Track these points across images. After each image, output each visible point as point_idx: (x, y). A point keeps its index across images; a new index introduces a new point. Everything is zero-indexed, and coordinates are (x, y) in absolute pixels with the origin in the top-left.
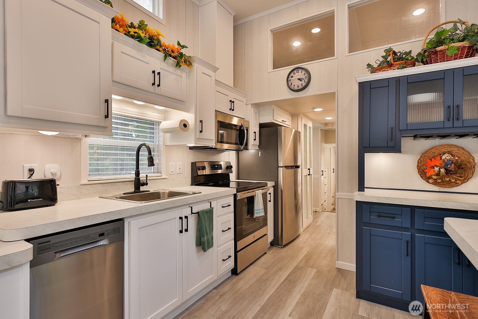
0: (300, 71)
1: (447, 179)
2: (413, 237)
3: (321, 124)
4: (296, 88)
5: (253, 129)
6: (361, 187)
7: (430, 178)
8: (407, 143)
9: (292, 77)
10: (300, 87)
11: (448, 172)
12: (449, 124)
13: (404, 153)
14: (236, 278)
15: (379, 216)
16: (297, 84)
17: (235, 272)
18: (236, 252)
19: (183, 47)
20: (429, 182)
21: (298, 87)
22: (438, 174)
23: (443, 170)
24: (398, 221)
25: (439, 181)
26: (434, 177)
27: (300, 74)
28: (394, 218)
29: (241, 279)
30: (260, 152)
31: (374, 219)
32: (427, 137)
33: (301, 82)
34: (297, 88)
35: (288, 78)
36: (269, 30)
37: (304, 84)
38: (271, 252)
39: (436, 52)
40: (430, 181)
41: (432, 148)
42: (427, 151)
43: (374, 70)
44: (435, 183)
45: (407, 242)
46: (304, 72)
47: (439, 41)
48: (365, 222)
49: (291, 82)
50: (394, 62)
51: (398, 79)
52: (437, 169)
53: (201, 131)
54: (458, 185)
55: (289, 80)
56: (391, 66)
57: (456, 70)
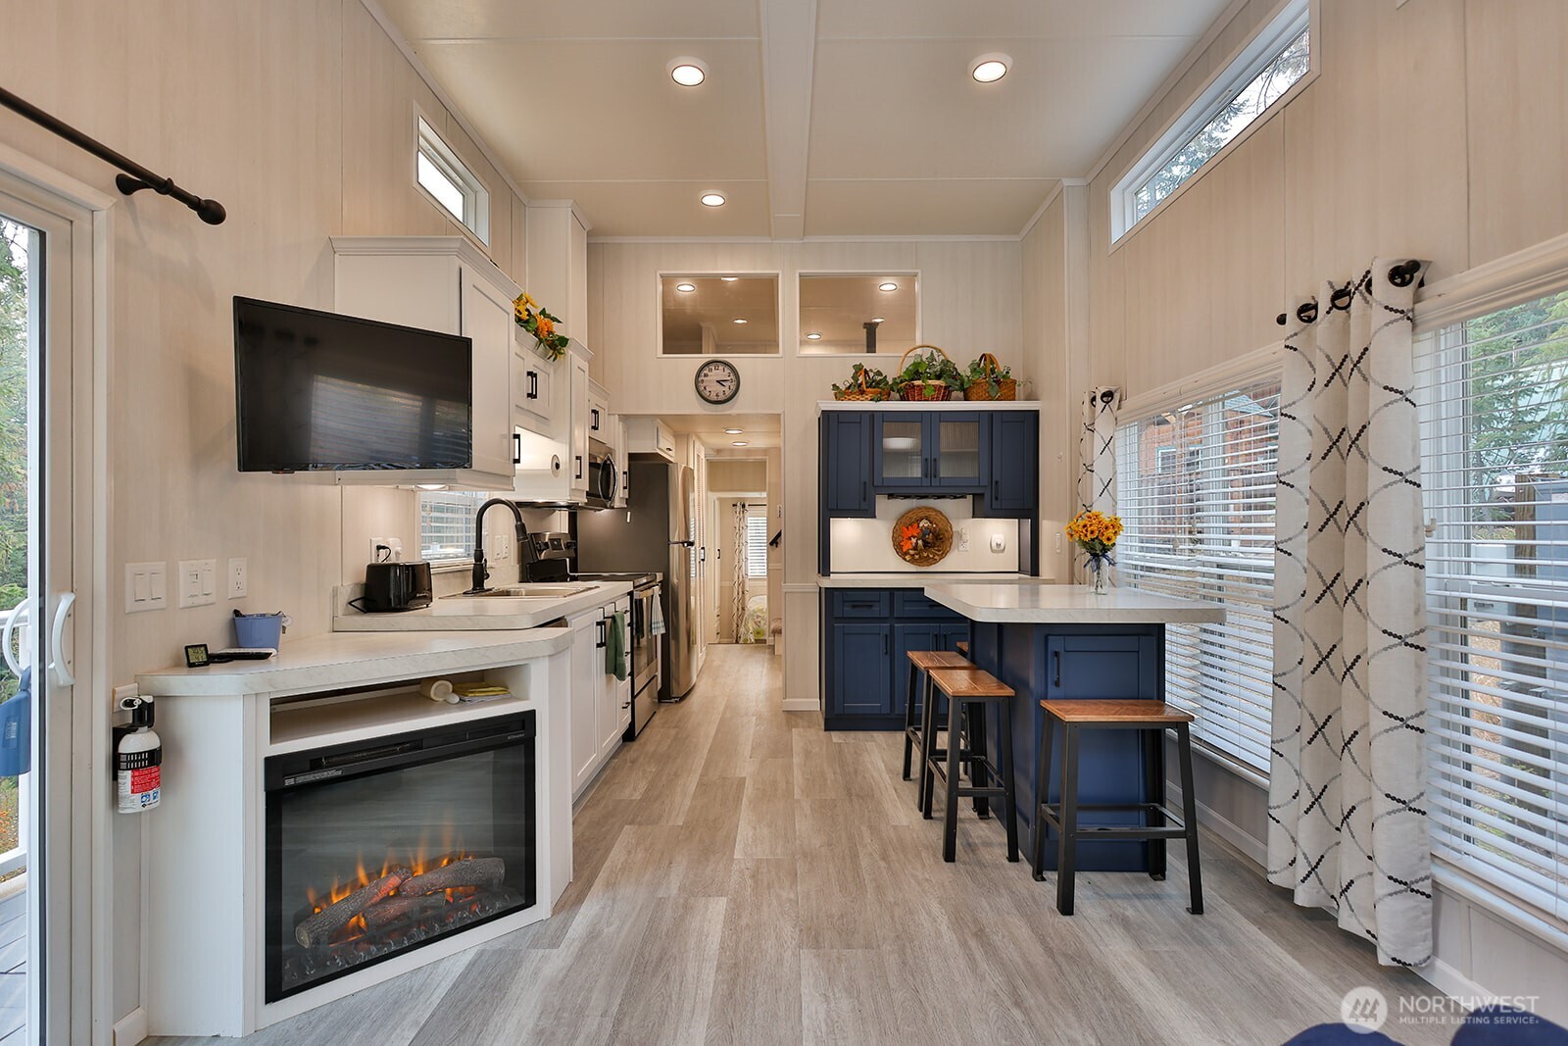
0: (721, 368)
1: (925, 555)
2: (892, 628)
3: (713, 449)
4: (713, 397)
5: (621, 466)
6: (824, 568)
7: (907, 553)
8: (882, 503)
9: (706, 375)
10: (722, 397)
11: (926, 544)
12: (926, 482)
13: (880, 519)
14: (635, 745)
15: (854, 607)
16: (714, 390)
17: (629, 736)
18: (633, 697)
19: (554, 319)
20: (905, 559)
21: (717, 395)
22: (915, 548)
23: (920, 542)
24: (875, 611)
25: (917, 557)
26: (912, 552)
27: (721, 373)
28: (871, 606)
29: (645, 743)
30: (629, 513)
31: (849, 611)
32: (906, 497)
33: (723, 389)
34: (715, 398)
35: (698, 375)
36: (658, 276)
37: (728, 393)
39: (913, 386)
40: (907, 557)
41: (909, 512)
42: (903, 516)
43: (840, 394)
44: (913, 561)
45: (886, 636)
46: (727, 371)
47: (915, 372)
48: (837, 618)
49: (704, 384)
50: (867, 387)
51: (872, 414)
52: (914, 540)
53: (579, 477)
54: (935, 561)
55: (700, 379)
56: (862, 392)
57: (933, 414)
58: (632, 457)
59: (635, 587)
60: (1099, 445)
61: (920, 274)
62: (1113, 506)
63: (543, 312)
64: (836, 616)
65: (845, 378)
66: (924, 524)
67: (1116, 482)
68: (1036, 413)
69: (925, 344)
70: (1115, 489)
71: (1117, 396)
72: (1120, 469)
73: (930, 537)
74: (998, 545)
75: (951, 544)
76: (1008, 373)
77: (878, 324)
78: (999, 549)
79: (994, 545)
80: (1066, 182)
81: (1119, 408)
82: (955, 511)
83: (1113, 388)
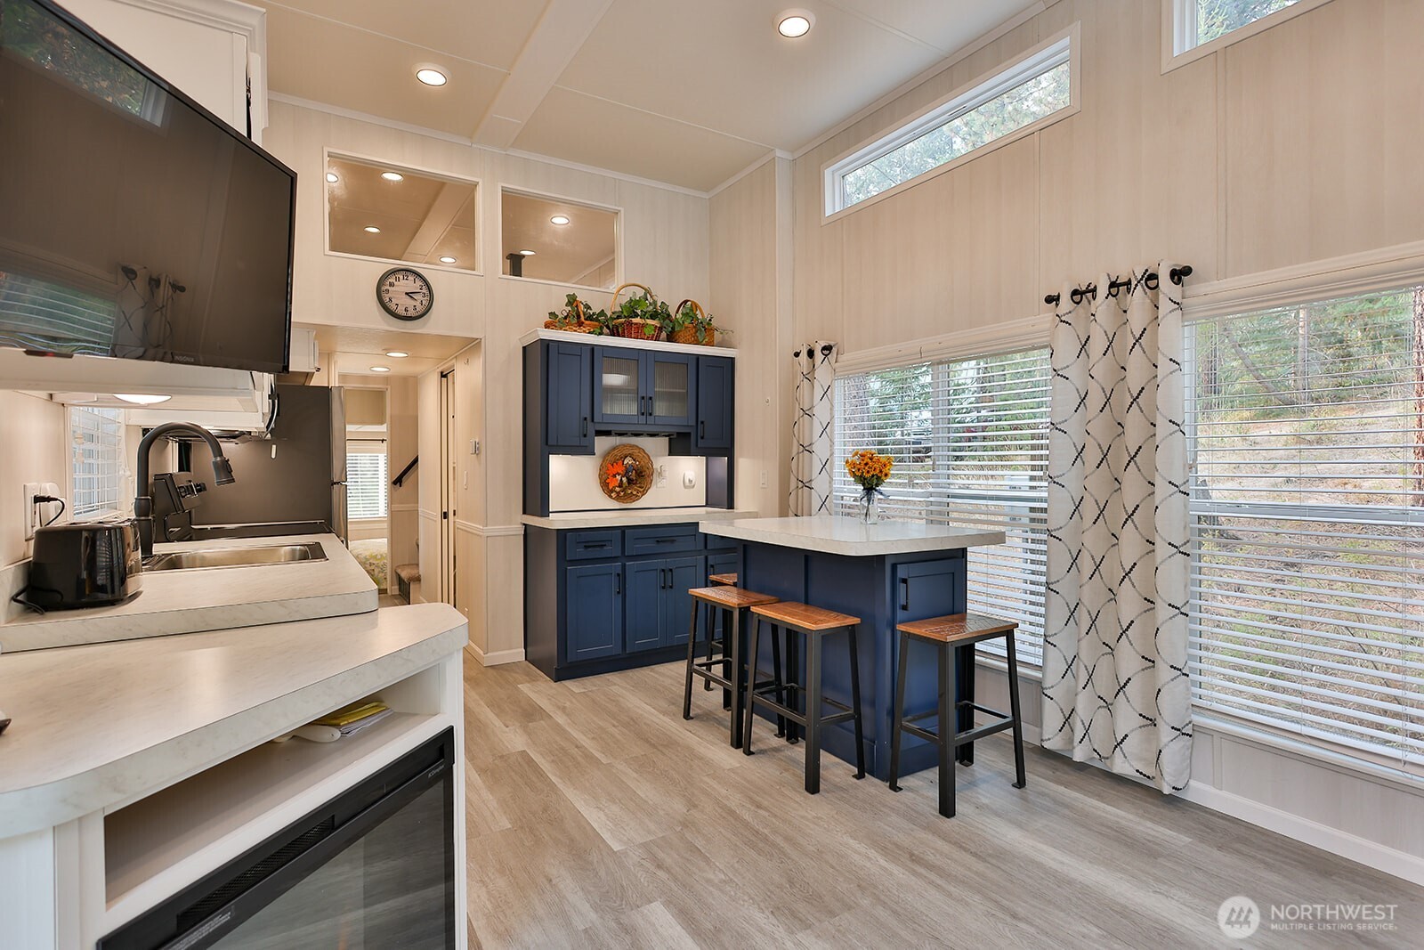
0: (411, 278)
1: (630, 491)
2: (624, 566)
4: (401, 312)
6: (541, 508)
7: (612, 491)
8: (598, 442)
9: (391, 285)
10: (411, 313)
11: (630, 481)
12: (640, 420)
15: (587, 547)
16: (401, 303)
20: (611, 497)
21: (406, 310)
22: (620, 485)
23: (624, 479)
25: (622, 494)
26: (618, 489)
27: (410, 284)
28: (603, 546)
30: (274, 447)
31: (582, 553)
33: (414, 303)
34: (404, 313)
35: (381, 283)
36: (326, 155)
37: (419, 308)
39: (631, 324)
40: (613, 495)
41: (615, 449)
42: (609, 453)
43: (557, 324)
44: (618, 498)
45: (618, 576)
46: (419, 283)
47: (631, 308)
48: (570, 561)
49: (389, 295)
50: (586, 320)
51: (592, 348)
52: (618, 477)
54: (637, 498)
55: (384, 288)
56: (580, 324)
57: (640, 352)
60: (818, 392)
61: (622, 212)
62: (831, 446)
64: (569, 558)
65: (561, 308)
66: (628, 461)
67: (832, 426)
68: (732, 360)
69: (628, 283)
70: (832, 432)
71: (834, 350)
72: (838, 415)
73: (633, 475)
74: (690, 481)
75: (652, 481)
76: (710, 320)
77: (524, 256)
78: (689, 485)
79: (687, 481)
80: (779, 153)
81: (836, 362)
82: (654, 447)
83: (832, 343)
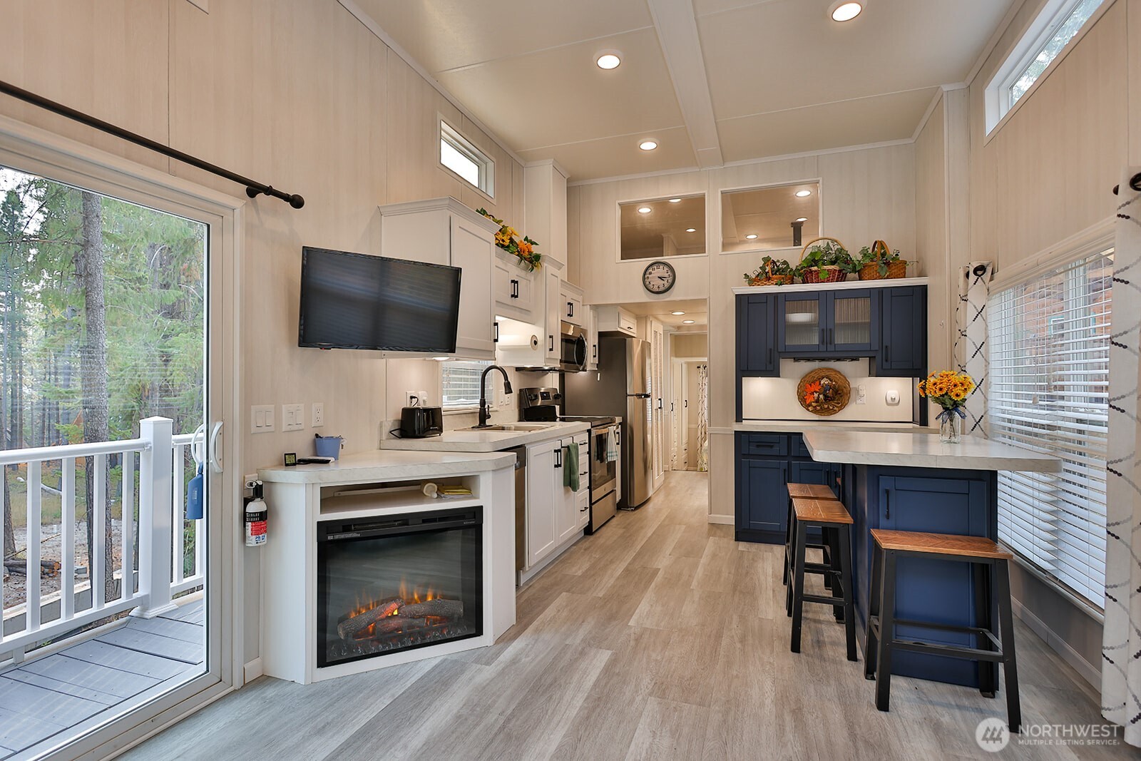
0: (661, 267)
1: (826, 406)
2: (789, 464)
4: (656, 289)
5: (591, 342)
6: (739, 418)
7: (810, 405)
8: (787, 365)
9: (650, 273)
10: (662, 289)
11: (826, 398)
12: (823, 348)
13: (783, 378)
14: (592, 538)
15: (758, 446)
16: (656, 283)
17: (588, 531)
18: (591, 504)
19: (533, 243)
20: (808, 410)
21: (658, 287)
22: (817, 401)
23: (821, 396)
24: (775, 451)
25: (818, 408)
26: (814, 404)
27: (661, 271)
28: (772, 447)
29: (599, 537)
30: (599, 374)
31: (754, 450)
32: (808, 360)
33: (663, 282)
35: (645, 274)
36: (617, 204)
37: (667, 285)
38: (620, 515)
39: (811, 272)
40: (810, 408)
41: (812, 372)
42: (806, 375)
43: (752, 282)
44: (815, 411)
45: (785, 470)
46: (666, 269)
47: (814, 260)
48: (744, 454)
49: (649, 280)
50: (773, 275)
51: (776, 295)
52: (816, 395)
53: (551, 350)
54: (835, 412)
55: (646, 276)
56: (768, 279)
57: (828, 293)
58: (601, 335)
59: (592, 427)
60: (972, 313)
61: (821, 182)
62: (986, 366)
63: (526, 239)
64: (743, 453)
65: (754, 268)
66: (824, 381)
67: (988, 346)
68: (924, 289)
69: (826, 237)
70: (987, 351)
71: (989, 270)
72: (993, 333)
73: (830, 393)
74: (893, 399)
75: (849, 398)
76: (897, 255)
77: (802, 222)
78: (894, 403)
79: (889, 399)
80: (945, 88)
81: (991, 279)
82: (854, 372)
83: (985, 263)
